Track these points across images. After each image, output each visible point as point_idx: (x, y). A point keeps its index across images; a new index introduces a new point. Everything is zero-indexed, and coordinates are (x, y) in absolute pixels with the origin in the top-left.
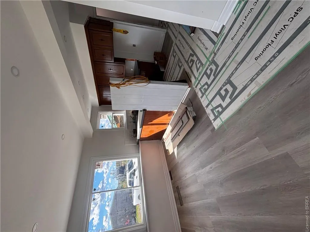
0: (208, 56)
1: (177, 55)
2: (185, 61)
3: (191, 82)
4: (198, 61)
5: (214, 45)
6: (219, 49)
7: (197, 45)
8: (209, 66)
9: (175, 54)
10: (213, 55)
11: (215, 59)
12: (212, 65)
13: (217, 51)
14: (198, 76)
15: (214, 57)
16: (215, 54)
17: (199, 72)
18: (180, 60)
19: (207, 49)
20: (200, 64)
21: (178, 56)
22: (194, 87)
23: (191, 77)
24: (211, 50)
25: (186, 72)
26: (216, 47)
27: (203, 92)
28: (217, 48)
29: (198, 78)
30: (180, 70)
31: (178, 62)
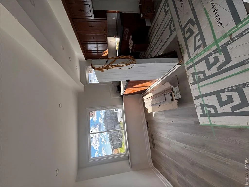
0: (218, 37)
1: (169, 12)
2: (181, 26)
3: (183, 59)
4: (199, 37)
5: (236, 24)
6: (241, 35)
7: (205, 9)
8: (215, 52)
9: (167, 9)
10: (228, 39)
11: (228, 47)
12: (220, 54)
13: (237, 36)
14: (194, 57)
15: (227, 44)
16: (232, 40)
17: (196, 53)
18: (173, 20)
19: (220, 24)
20: (201, 42)
21: (171, 13)
22: (186, 67)
23: (184, 53)
24: (227, 30)
25: (178, 42)
26: (238, 29)
27: (196, 80)
28: (239, 32)
29: (193, 60)
30: (171, 35)
31: (169, 22)
